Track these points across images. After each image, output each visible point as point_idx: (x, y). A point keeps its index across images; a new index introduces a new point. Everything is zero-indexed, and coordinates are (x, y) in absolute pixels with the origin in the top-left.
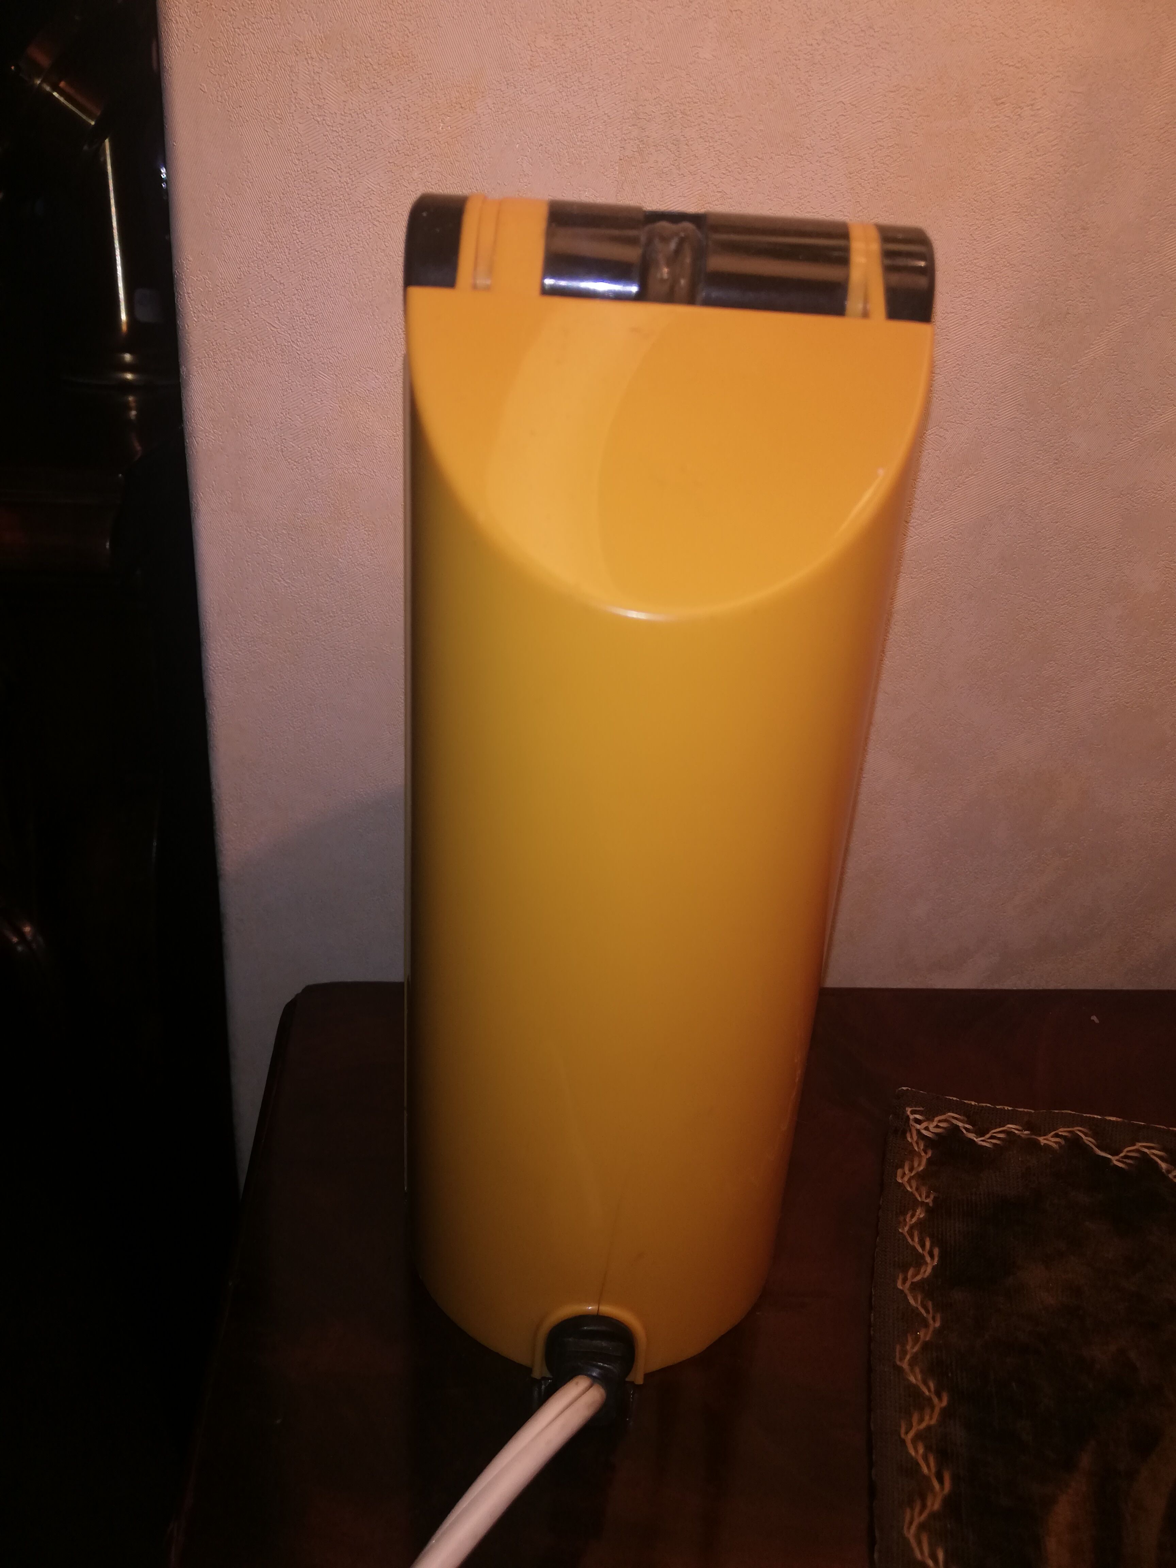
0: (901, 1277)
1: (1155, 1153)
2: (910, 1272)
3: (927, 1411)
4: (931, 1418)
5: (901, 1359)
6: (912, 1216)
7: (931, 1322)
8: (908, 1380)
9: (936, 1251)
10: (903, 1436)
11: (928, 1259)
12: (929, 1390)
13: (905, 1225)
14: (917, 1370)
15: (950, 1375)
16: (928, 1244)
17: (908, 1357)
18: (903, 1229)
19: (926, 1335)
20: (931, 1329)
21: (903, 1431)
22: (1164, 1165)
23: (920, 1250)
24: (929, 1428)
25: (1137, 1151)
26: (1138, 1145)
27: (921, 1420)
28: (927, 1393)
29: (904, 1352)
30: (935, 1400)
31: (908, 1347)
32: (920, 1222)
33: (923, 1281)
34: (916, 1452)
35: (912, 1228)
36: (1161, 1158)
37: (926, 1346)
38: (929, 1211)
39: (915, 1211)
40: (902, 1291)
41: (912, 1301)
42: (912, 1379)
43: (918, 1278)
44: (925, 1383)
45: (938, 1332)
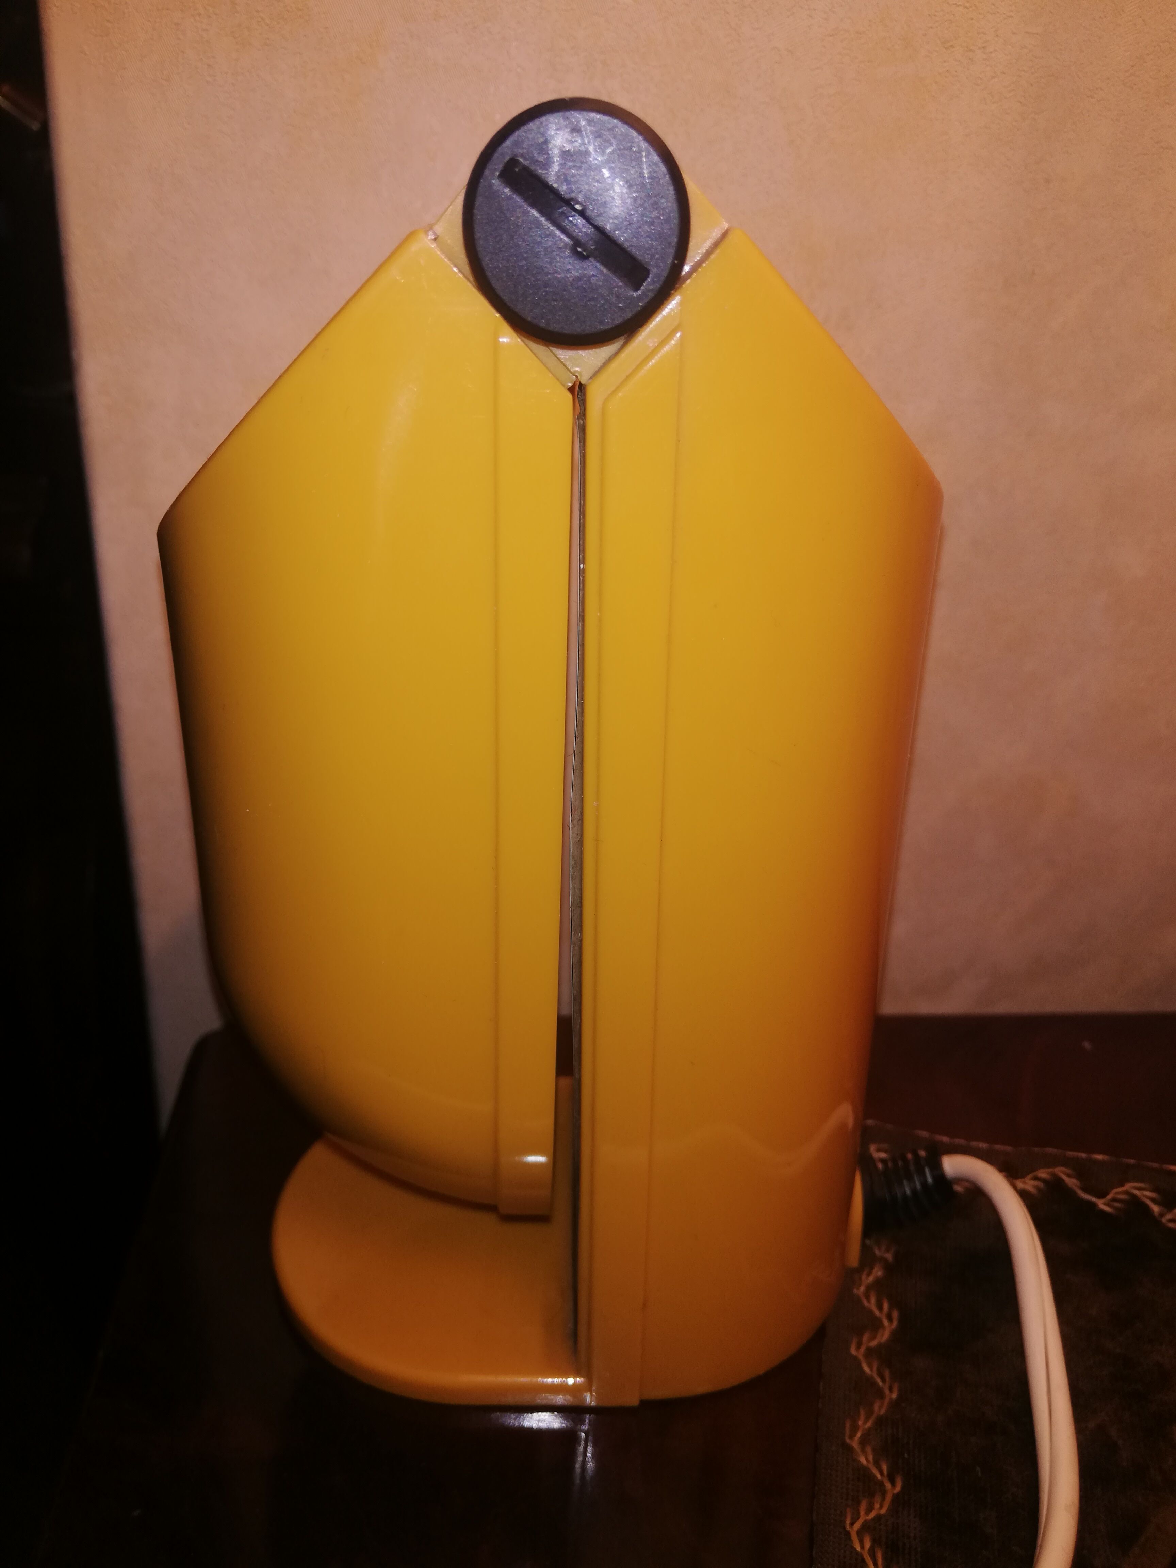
0: (854, 1342)
1: (1146, 1195)
2: (865, 1338)
3: (878, 1499)
4: (881, 1507)
5: (852, 1437)
6: (869, 1274)
7: (887, 1392)
8: (859, 1462)
9: (895, 1315)
10: (848, 1528)
11: (886, 1323)
12: (882, 1474)
13: (860, 1285)
14: (869, 1449)
15: (906, 1455)
16: (886, 1306)
17: (859, 1434)
18: (858, 1289)
19: (881, 1407)
20: (887, 1400)
21: (848, 1521)
22: (1156, 1209)
23: (877, 1313)
24: (878, 1518)
25: (1127, 1193)
26: (1128, 1186)
27: (870, 1509)
28: (879, 1476)
29: (855, 1429)
30: (888, 1485)
31: (860, 1423)
32: (878, 1282)
33: (880, 1346)
34: (862, 1546)
35: (869, 1288)
36: (1153, 1200)
37: (880, 1422)
38: (889, 1269)
39: (872, 1268)
40: (855, 1358)
41: (866, 1369)
42: (863, 1460)
43: (873, 1344)
44: (877, 1464)
45: (895, 1405)
